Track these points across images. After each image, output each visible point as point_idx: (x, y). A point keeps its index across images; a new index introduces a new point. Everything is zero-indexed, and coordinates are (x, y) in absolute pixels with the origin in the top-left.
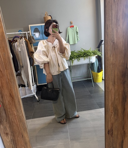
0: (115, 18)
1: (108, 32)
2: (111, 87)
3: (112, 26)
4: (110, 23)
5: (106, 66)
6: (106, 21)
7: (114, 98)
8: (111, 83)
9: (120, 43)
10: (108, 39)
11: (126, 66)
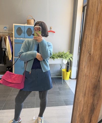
0: (95, 29)
1: (86, 42)
2: (81, 98)
3: (91, 36)
4: (90, 33)
5: (79, 77)
6: (86, 30)
7: (83, 110)
8: (81, 95)
9: (97, 56)
10: (85, 49)
11: (98, 79)
